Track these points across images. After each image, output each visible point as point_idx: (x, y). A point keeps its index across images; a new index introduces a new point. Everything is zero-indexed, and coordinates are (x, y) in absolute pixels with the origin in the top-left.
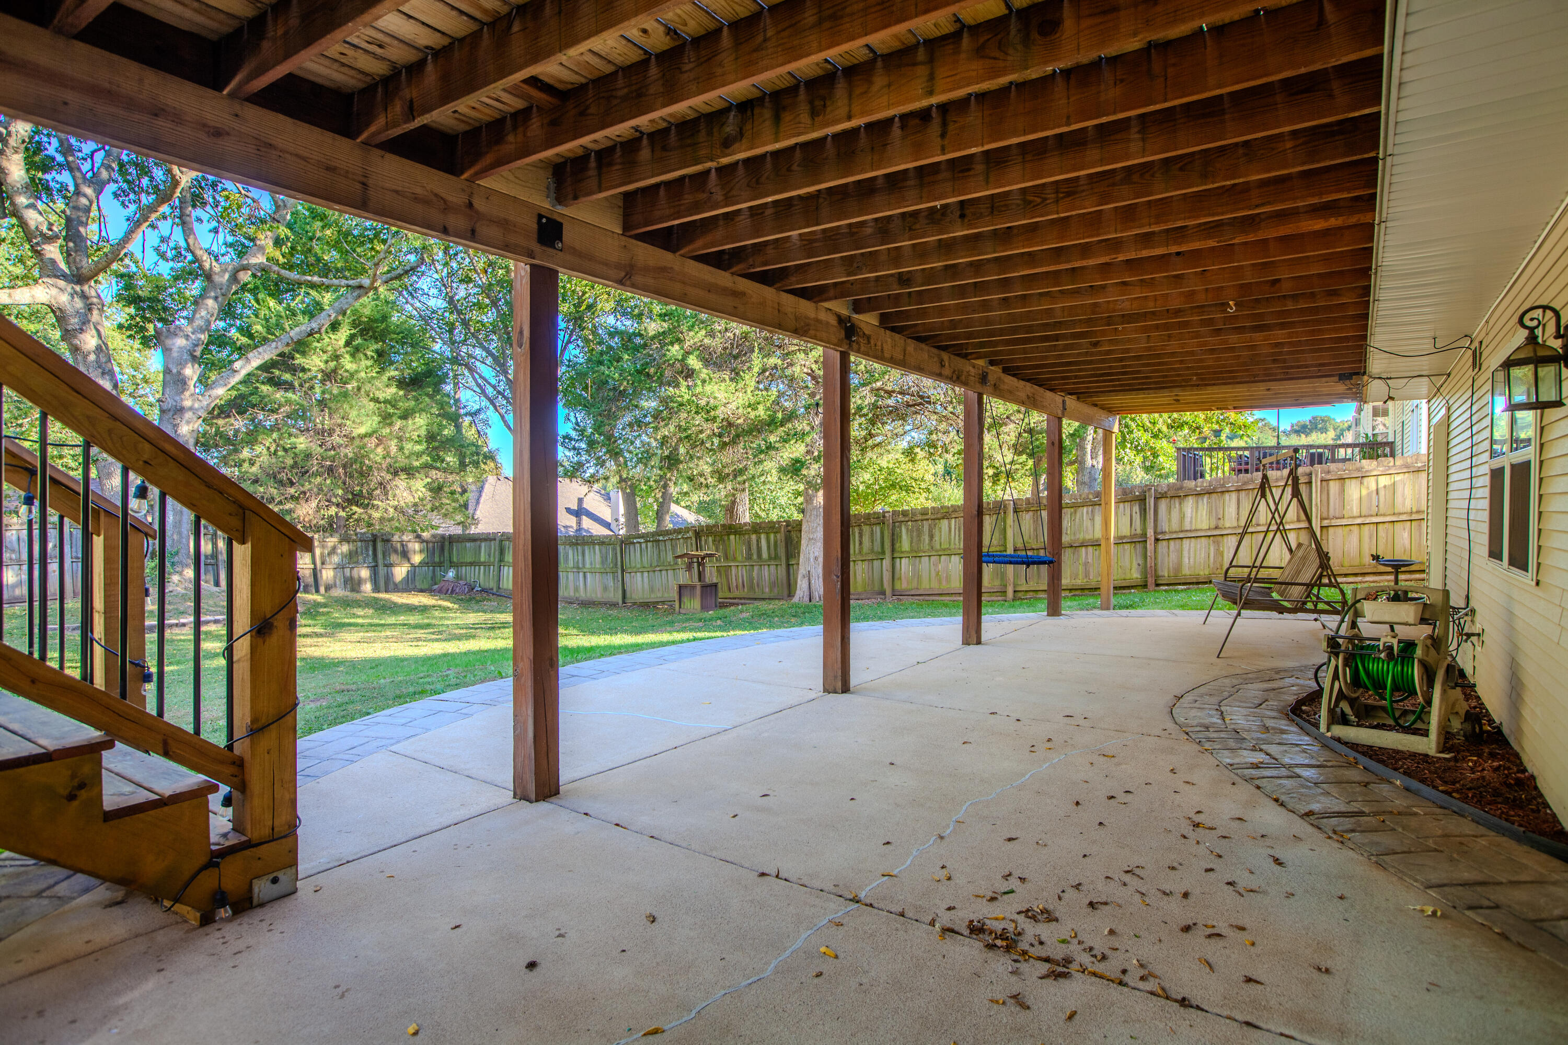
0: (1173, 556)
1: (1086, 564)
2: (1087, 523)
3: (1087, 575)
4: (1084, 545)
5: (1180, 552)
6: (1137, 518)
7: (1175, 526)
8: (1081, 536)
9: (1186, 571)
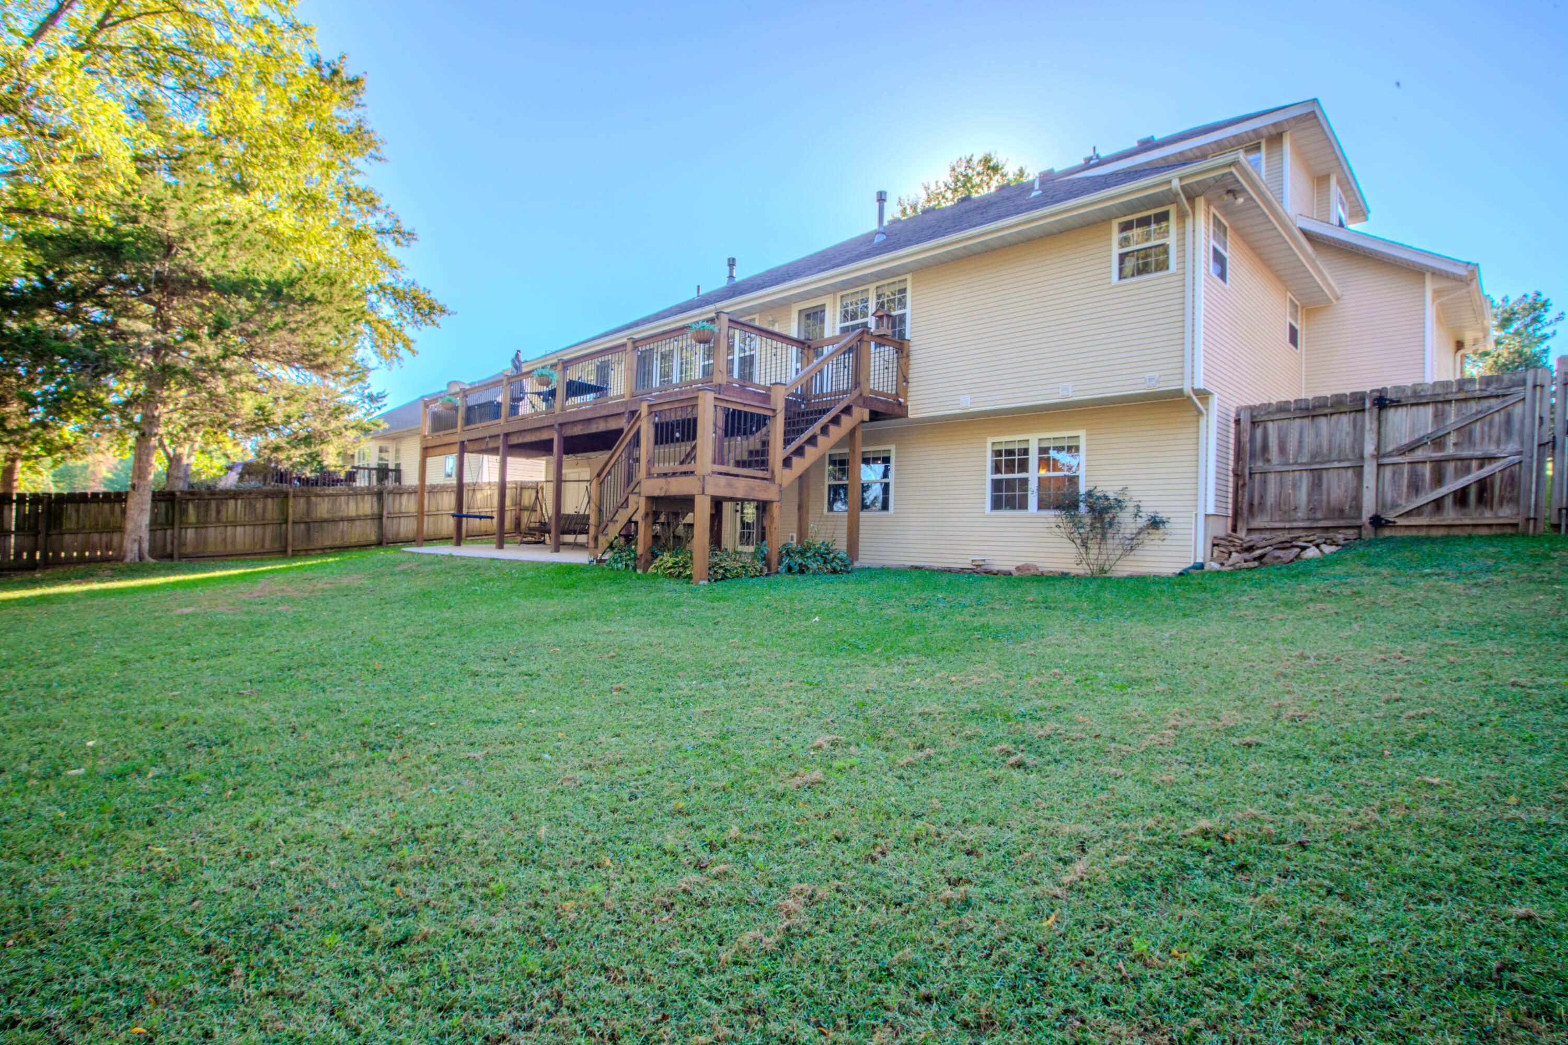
0: (395, 527)
1: (342, 532)
2: (344, 506)
3: (343, 538)
4: (342, 520)
5: (399, 524)
6: (375, 504)
7: (397, 510)
8: (340, 514)
9: (402, 535)
